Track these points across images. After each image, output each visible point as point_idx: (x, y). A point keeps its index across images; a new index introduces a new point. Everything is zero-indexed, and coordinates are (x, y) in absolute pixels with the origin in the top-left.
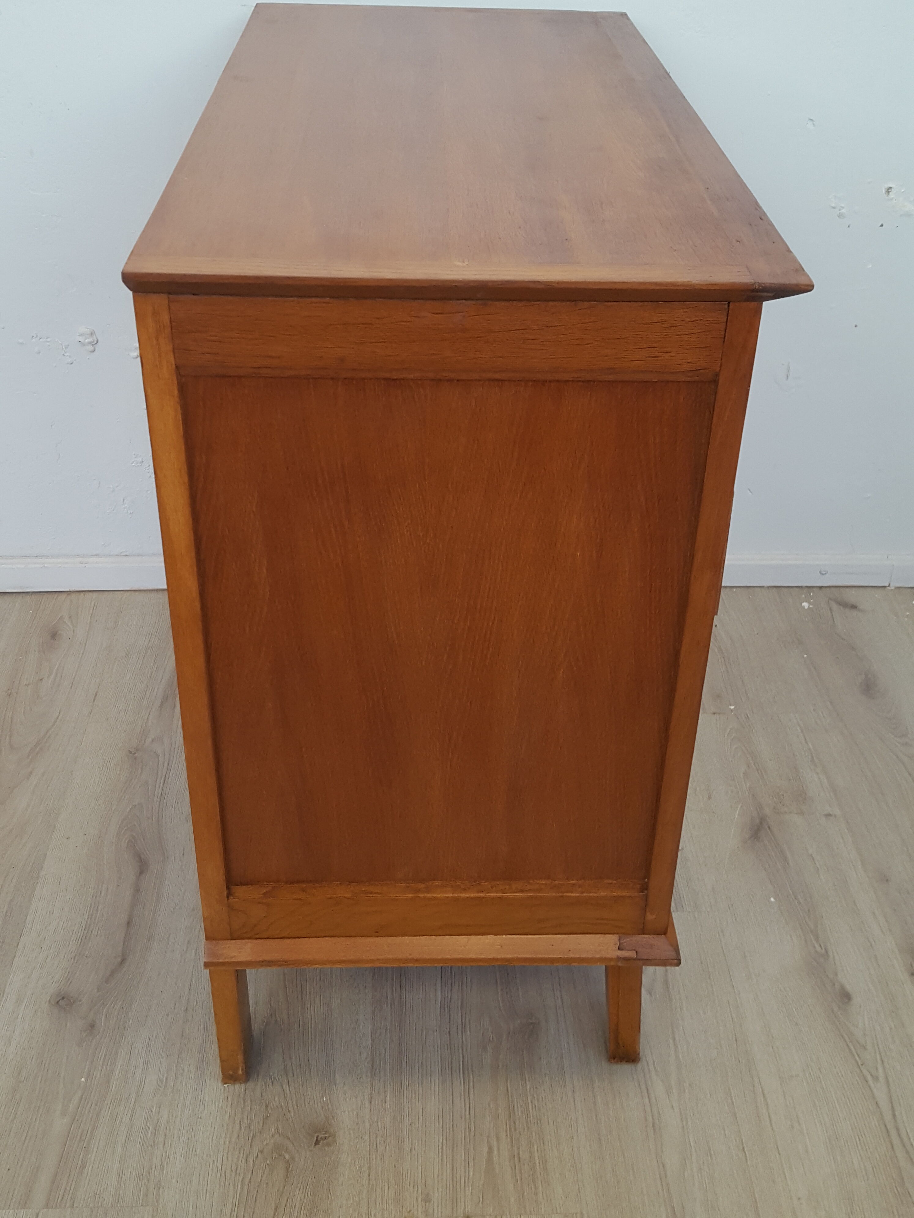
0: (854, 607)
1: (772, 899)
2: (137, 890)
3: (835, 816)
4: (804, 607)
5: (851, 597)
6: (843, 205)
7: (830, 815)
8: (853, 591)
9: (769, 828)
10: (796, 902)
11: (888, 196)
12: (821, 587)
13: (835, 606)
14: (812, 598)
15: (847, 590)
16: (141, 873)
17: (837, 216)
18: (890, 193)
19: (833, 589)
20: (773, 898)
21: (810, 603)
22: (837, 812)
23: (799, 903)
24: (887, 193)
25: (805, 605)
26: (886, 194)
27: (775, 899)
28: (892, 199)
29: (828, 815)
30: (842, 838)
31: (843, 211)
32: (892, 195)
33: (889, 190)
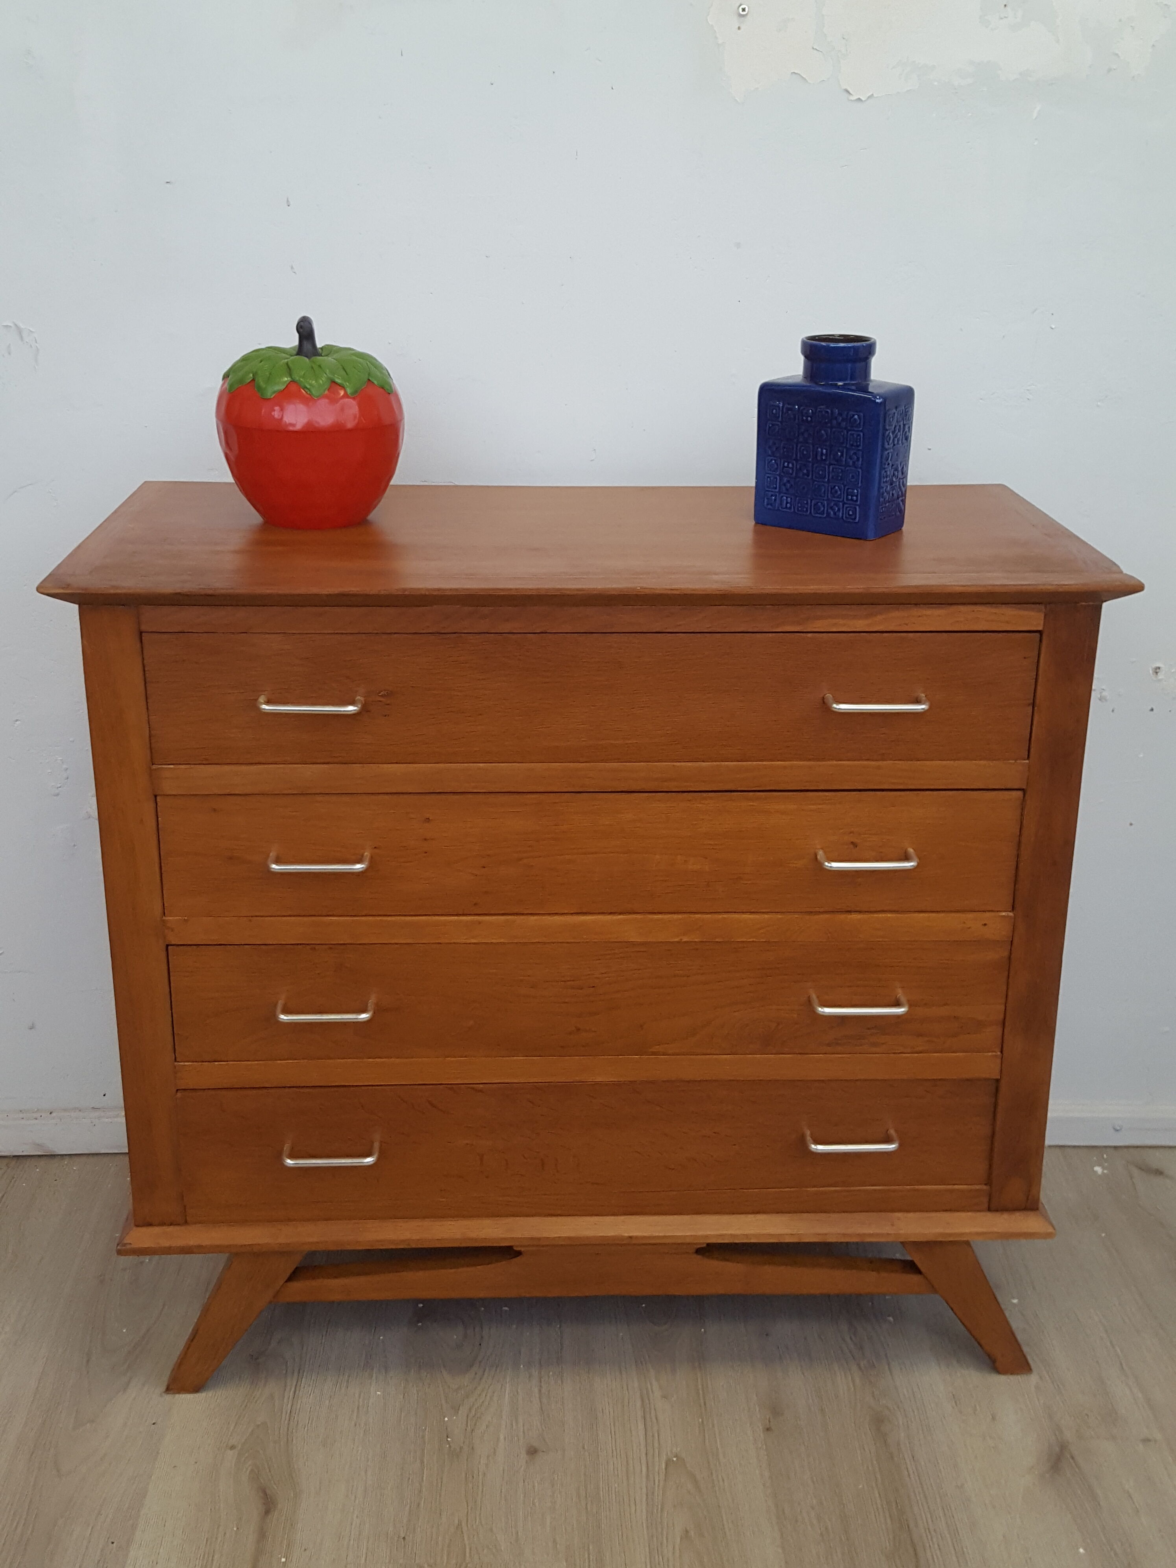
0: (1159, 1173)
1: (1081, 1550)
2: (262, 1535)
3: (1156, 1441)
4: (1096, 1172)
5: (1155, 1159)
6: (1104, 687)
7: (1149, 1440)
8: (1158, 1153)
9: (1073, 1458)
10: (1112, 1554)
11: (1156, 677)
12: (1116, 1148)
13: (1135, 1172)
14: (1106, 1160)
15: (1151, 1151)
16: (267, 1512)
17: (1098, 700)
18: (1158, 674)
19: (1131, 1150)
20: (1082, 1548)
21: (1104, 1168)
22: (1158, 1436)
23: (1116, 1554)
24: (1155, 674)
25: (1098, 1169)
26: (1153, 674)
27: (1085, 1549)
28: (1160, 680)
29: (1146, 1441)
30: (1166, 1469)
31: (1104, 694)
32: (1161, 676)
33: (1157, 670)
